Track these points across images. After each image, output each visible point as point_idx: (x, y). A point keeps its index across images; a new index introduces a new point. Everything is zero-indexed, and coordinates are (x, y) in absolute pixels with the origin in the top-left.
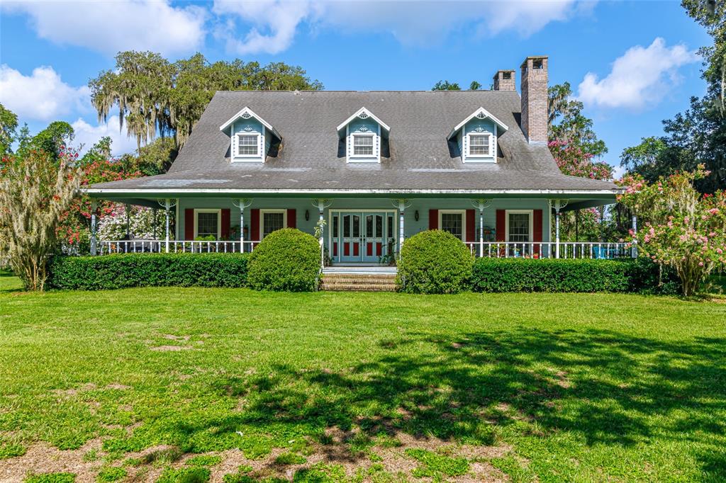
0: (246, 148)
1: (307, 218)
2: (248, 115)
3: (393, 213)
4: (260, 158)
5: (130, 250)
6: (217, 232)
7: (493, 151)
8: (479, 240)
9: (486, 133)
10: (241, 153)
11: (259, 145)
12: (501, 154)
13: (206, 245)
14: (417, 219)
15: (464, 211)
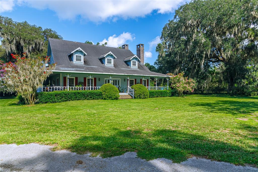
0: (78, 59)
1: (99, 80)
2: (80, 50)
3: (119, 79)
4: (82, 62)
6: (73, 84)
9: (135, 61)
14: (125, 81)
15: (134, 79)
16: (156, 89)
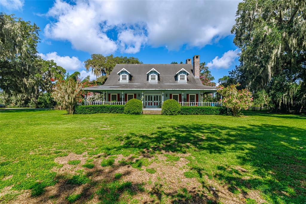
0: (124, 78)
1: (139, 96)
2: (124, 70)
3: (161, 95)
4: (127, 81)
5: (94, 104)
6: (116, 100)
7: (186, 79)
8: (182, 102)
9: (184, 75)
10: (122, 80)
11: (127, 77)
12: (188, 80)
13: (114, 103)
14: (167, 96)
15: (179, 94)
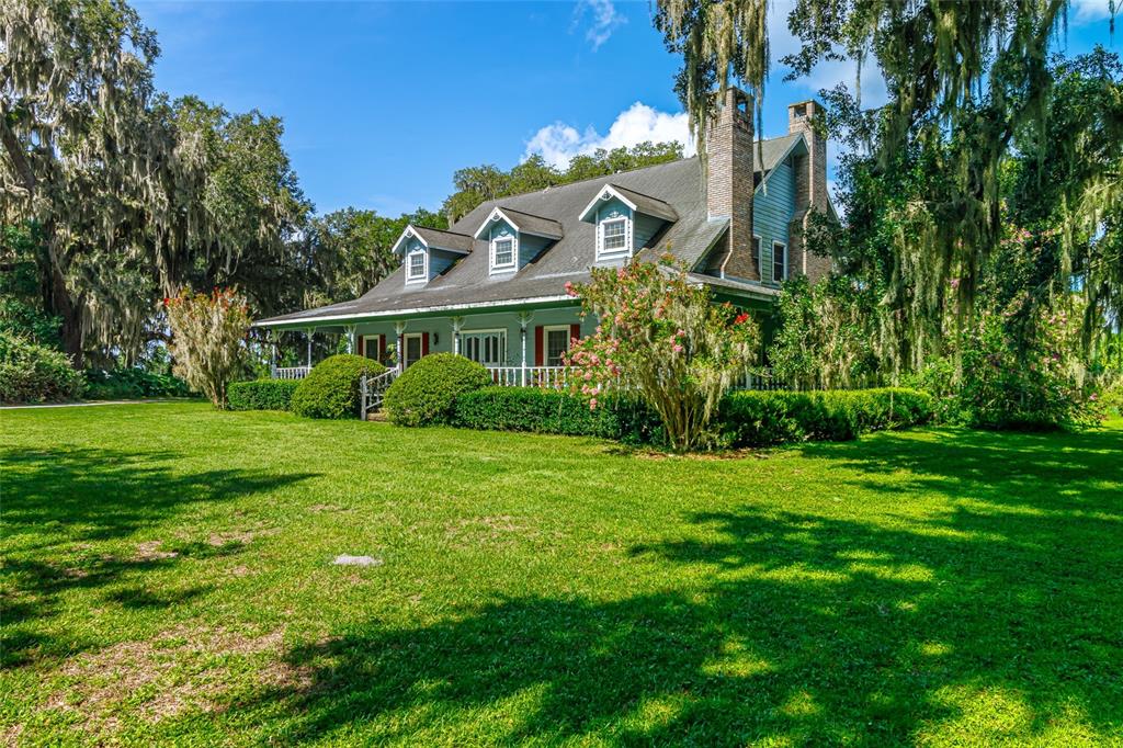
16: (519, 380)
